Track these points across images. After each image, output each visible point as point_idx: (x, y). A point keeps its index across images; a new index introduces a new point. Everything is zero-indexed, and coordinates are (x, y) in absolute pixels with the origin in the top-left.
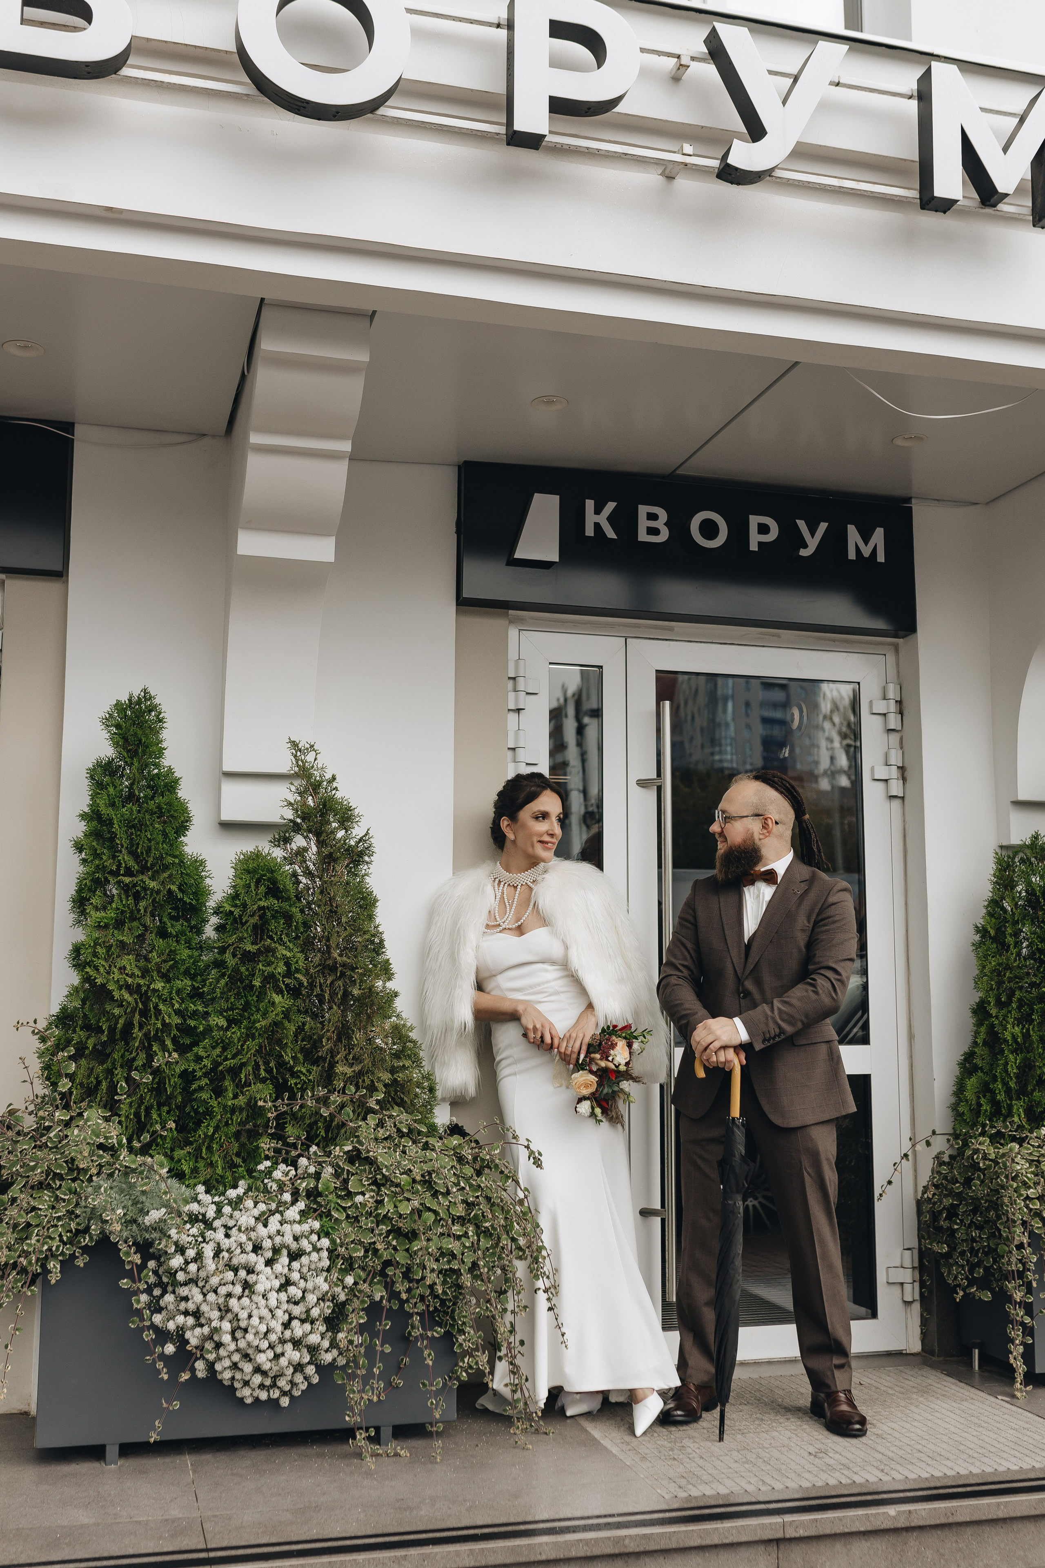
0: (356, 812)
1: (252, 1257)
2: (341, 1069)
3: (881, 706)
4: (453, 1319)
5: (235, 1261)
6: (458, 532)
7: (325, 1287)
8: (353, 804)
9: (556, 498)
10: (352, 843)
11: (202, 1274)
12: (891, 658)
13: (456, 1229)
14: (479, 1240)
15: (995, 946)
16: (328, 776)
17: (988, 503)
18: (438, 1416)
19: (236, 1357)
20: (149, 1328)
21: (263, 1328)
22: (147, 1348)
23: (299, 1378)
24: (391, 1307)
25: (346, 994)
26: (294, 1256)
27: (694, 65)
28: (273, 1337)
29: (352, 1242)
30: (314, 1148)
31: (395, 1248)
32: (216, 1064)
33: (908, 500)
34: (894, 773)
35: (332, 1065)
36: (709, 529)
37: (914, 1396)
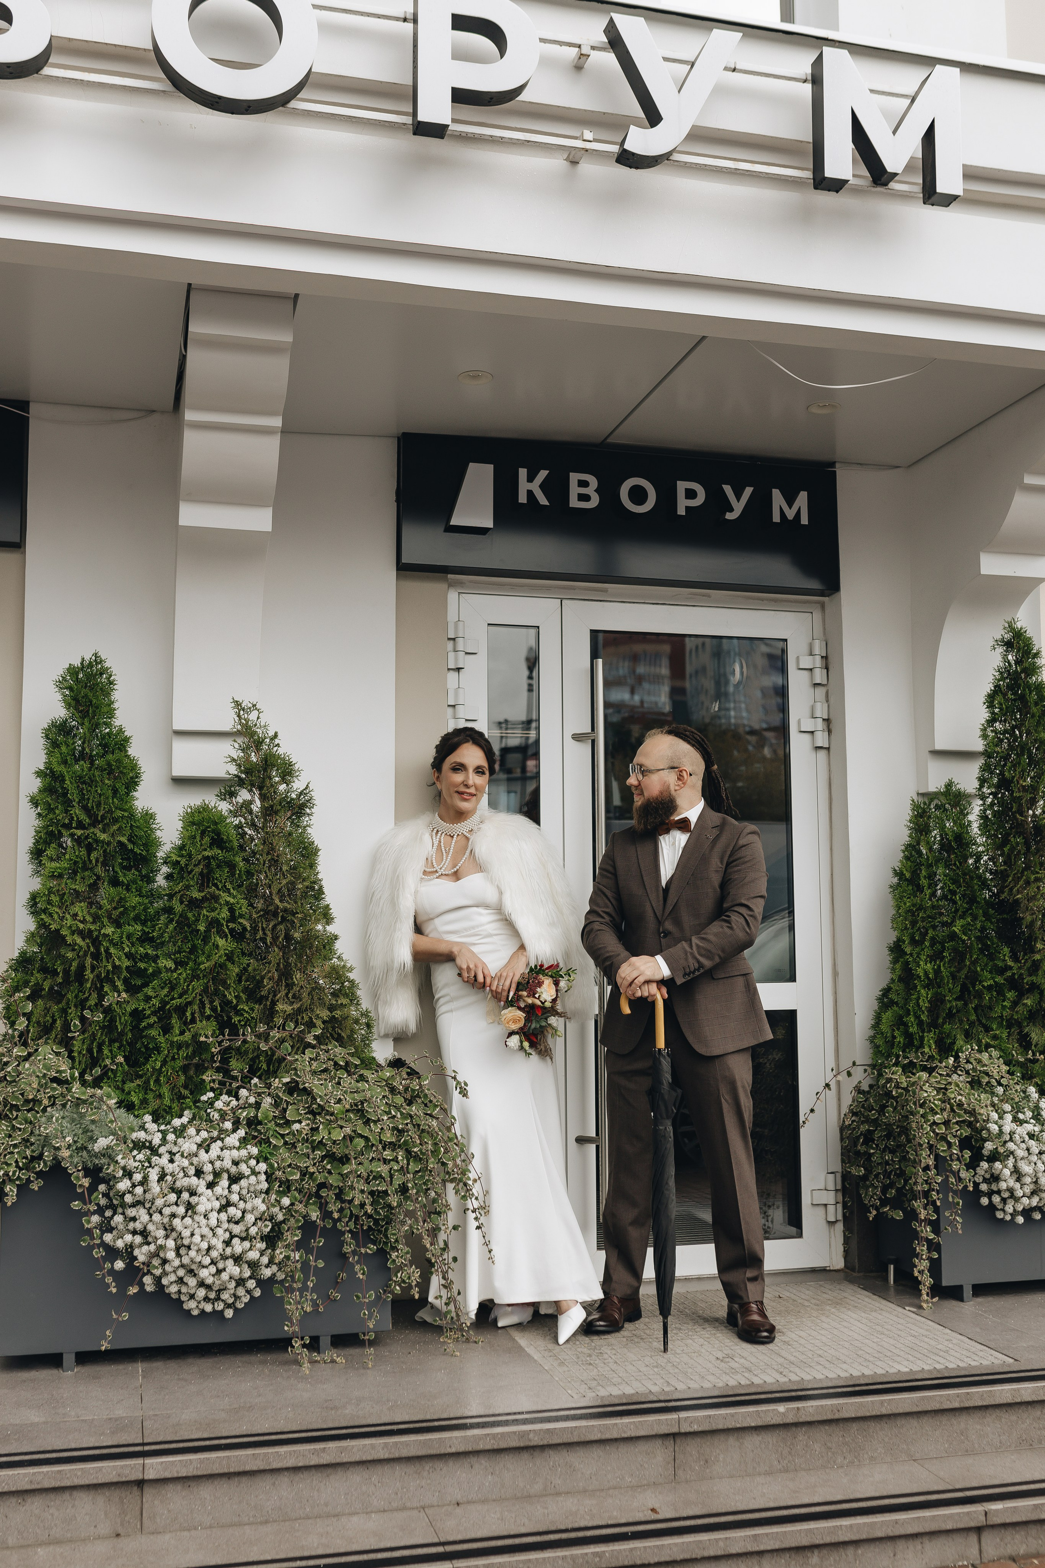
0: (297, 767)
1: (194, 1180)
2: (281, 1007)
3: (806, 662)
4: (386, 1237)
5: (178, 1184)
6: (398, 501)
7: (263, 1207)
8: (294, 760)
9: (491, 467)
10: (294, 796)
11: (148, 1196)
12: (817, 616)
13: (388, 1154)
14: (408, 1164)
15: (910, 888)
16: (271, 733)
17: (909, 466)
18: (371, 1326)
19: (181, 1272)
20: (99, 1246)
21: (204, 1245)
22: (97, 1264)
23: (241, 1292)
24: (325, 1226)
25: (288, 937)
26: (234, 1179)
27: (594, 54)
28: (214, 1254)
29: (290, 1166)
30: (255, 1080)
31: (330, 1172)
32: (164, 1003)
33: (833, 464)
34: (820, 725)
35: (274, 1003)
36: (638, 495)
37: (828, 1307)
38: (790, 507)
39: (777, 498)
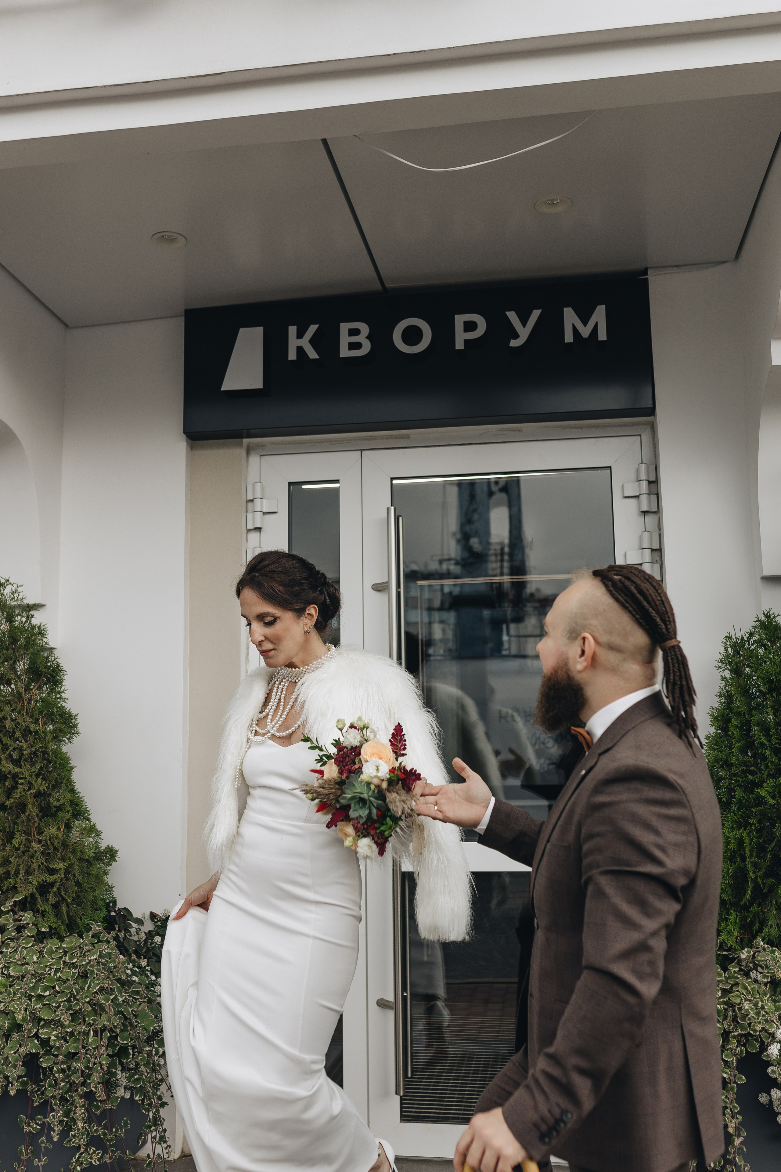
3: (633, 489)
9: (260, 330)
12: (646, 437)
17: (736, 258)
33: (645, 272)
34: (648, 556)
36: (413, 336)
38: (585, 324)
39: (570, 317)
